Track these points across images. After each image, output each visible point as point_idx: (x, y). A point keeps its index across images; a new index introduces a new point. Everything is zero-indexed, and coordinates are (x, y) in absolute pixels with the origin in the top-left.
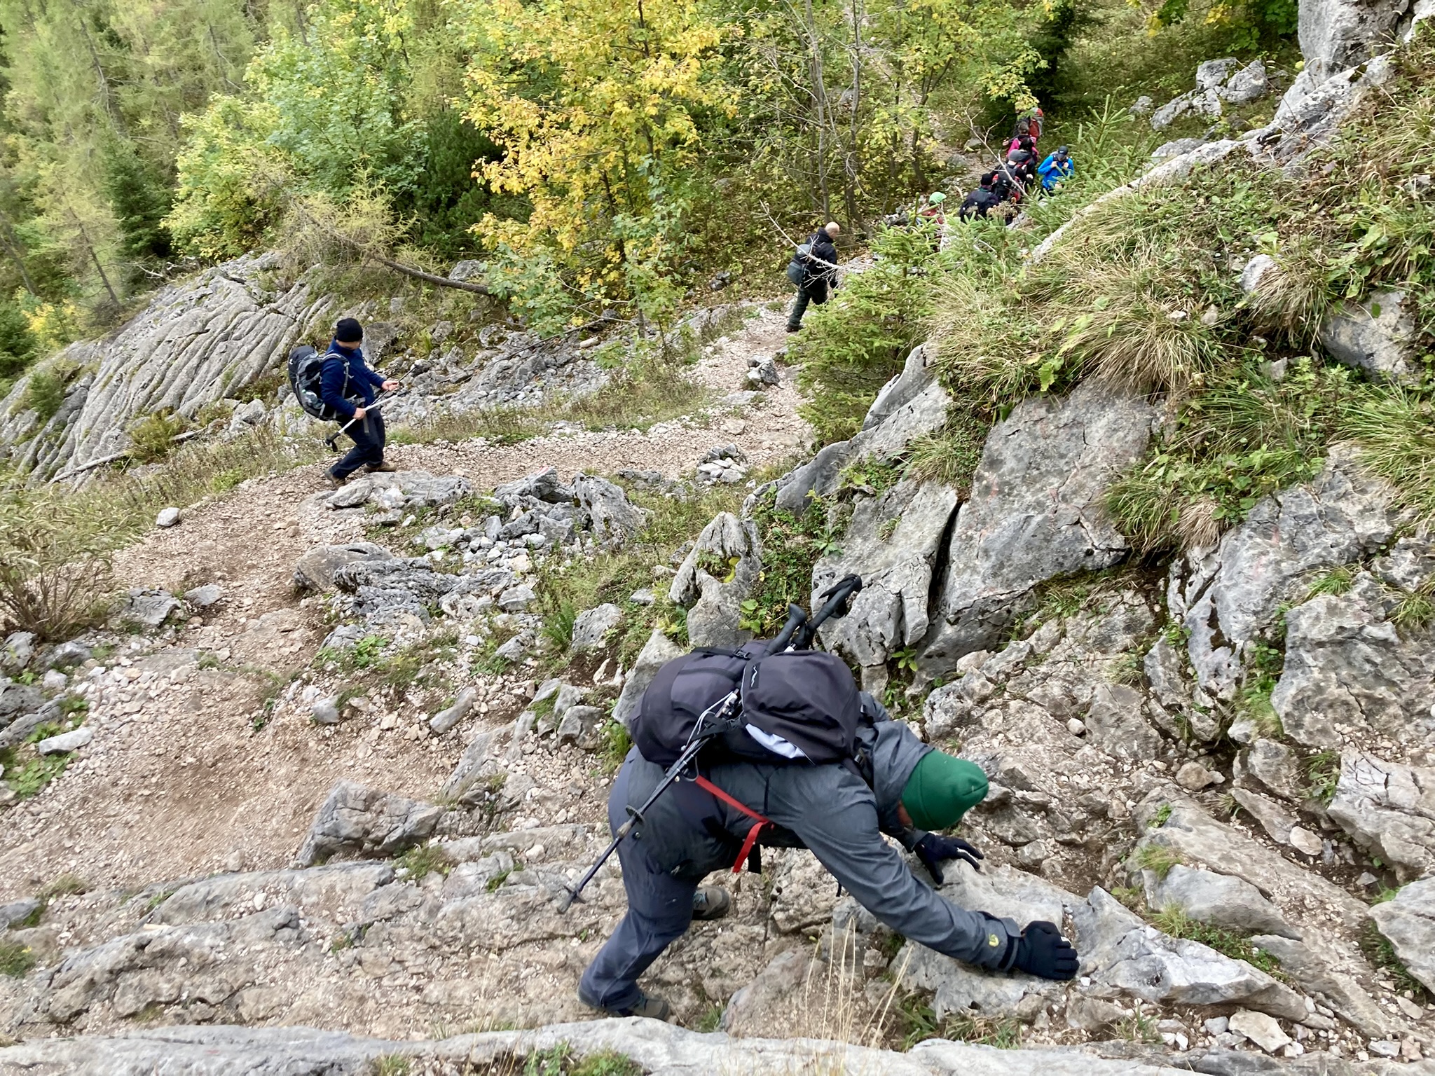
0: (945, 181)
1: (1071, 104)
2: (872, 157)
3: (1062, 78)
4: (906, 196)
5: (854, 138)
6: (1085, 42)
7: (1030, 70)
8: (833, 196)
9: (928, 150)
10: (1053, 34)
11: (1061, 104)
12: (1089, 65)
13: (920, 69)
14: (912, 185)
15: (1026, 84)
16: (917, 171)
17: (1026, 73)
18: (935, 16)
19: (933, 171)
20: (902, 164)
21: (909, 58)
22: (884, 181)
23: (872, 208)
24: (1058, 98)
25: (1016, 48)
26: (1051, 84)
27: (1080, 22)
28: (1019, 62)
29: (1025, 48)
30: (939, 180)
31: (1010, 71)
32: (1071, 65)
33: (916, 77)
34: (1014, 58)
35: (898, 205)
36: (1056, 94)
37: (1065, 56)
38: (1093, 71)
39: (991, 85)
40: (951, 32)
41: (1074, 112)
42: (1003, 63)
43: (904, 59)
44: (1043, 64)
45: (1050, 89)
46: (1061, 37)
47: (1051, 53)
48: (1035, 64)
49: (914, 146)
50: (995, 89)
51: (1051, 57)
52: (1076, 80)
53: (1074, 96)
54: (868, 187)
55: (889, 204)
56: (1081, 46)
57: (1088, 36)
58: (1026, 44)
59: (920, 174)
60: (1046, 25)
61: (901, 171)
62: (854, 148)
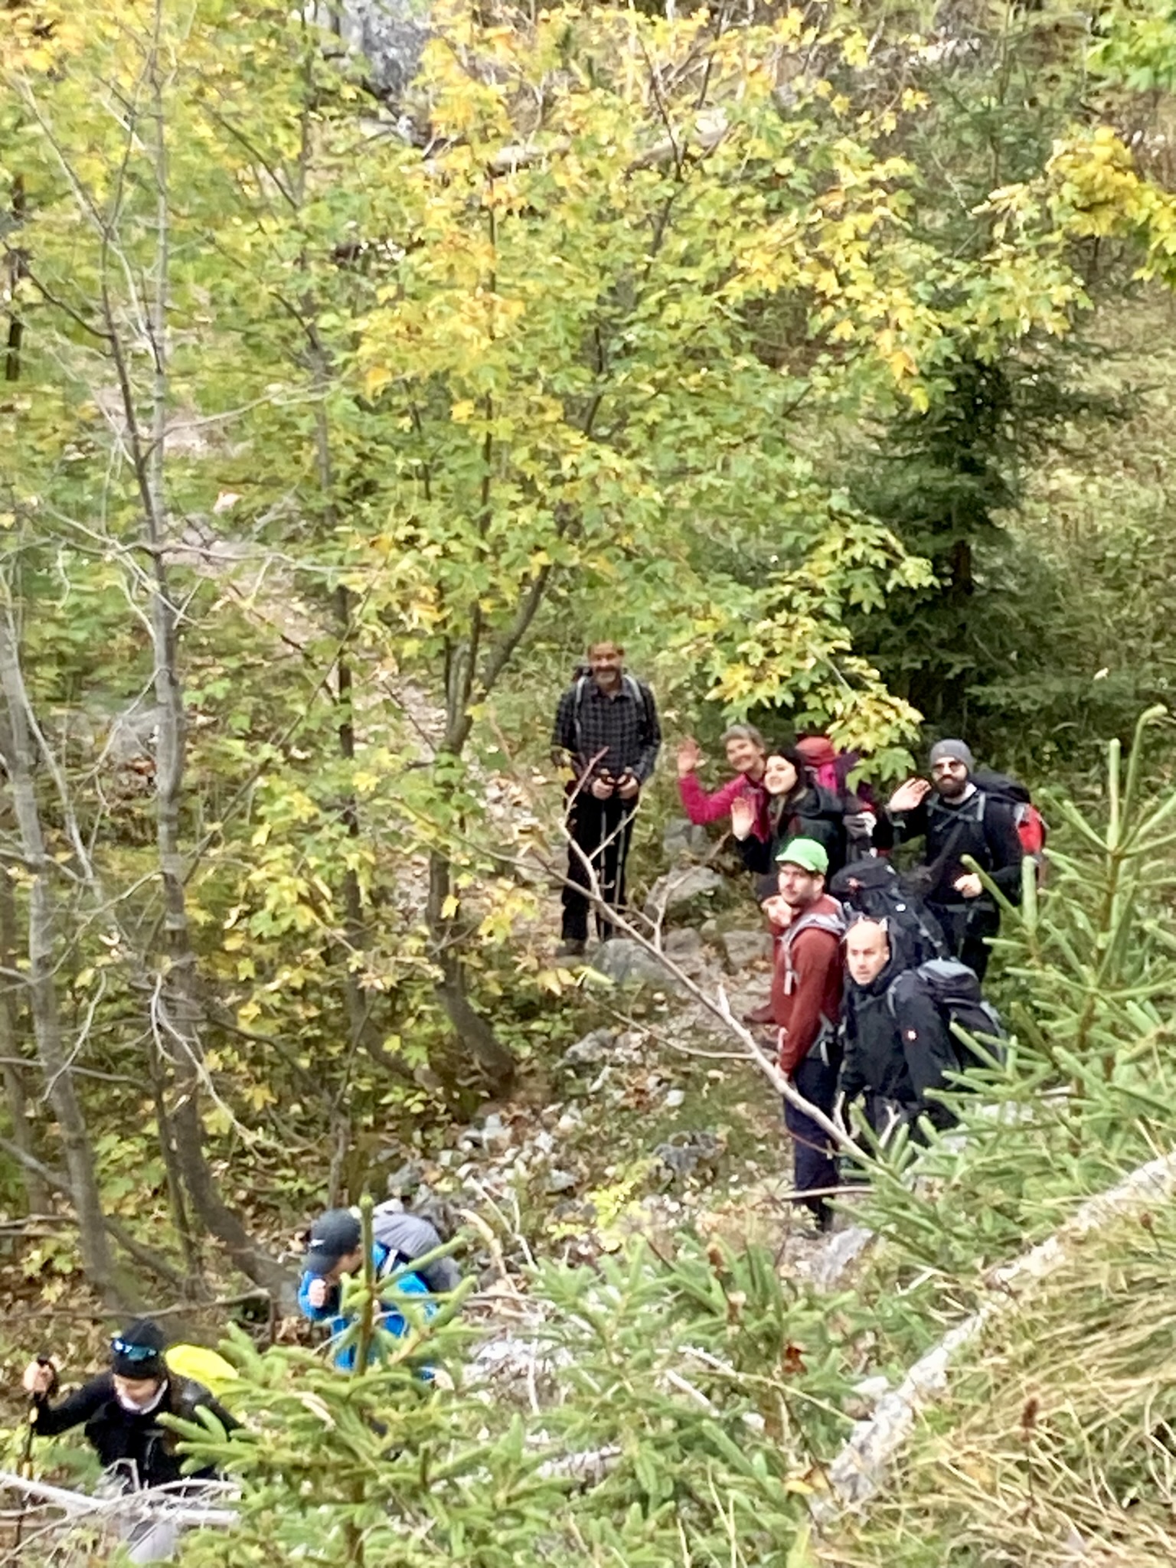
0: (582, 1048)
1: (1048, 715)
2: (265, 972)
3: (999, 620)
4: (426, 1121)
5: (176, 902)
6: (1066, 478)
7: (867, 595)
8: (110, 1146)
9: (493, 932)
10: (941, 459)
11: (1011, 717)
12: (1099, 565)
13: (421, 616)
14: (445, 1075)
15: (856, 651)
16: (462, 1016)
17: (850, 611)
18: (462, 410)
19: (527, 1011)
20: (394, 993)
21: (376, 578)
22: (323, 1068)
23: (287, 1182)
24: (996, 694)
25: (798, 518)
26: (957, 643)
27: (1037, 411)
28: (821, 569)
29: (832, 515)
30: (557, 1046)
31: (786, 604)
32: (1028, 568)
33: (411, 648)
34: (795, 556)
35: (396, 1163)
36: (983, 681)
37: (997, 537)
38: (1117, 584)
39: (717, 666)
40: (531, 470)
41: (1065, 745)
42: (752, 575)
43: (356, 583)
44: (915, 572)
45: (959, 663)
46: (971, 467)
47: (940, 527)
48: (881, 574)
49: (433, 917)
50: (736, 679)
51: (944, 542)
52: (1057, 625)
53: (1056, 686)
54: (259, 1097)
55: (357, 1162)
56: (1053, 497)
57: (1074, 457)
58: (838, 500)
59: (477, 1027)
60: (906, 425)
61: (392, 1020)
62: (180, 942)
